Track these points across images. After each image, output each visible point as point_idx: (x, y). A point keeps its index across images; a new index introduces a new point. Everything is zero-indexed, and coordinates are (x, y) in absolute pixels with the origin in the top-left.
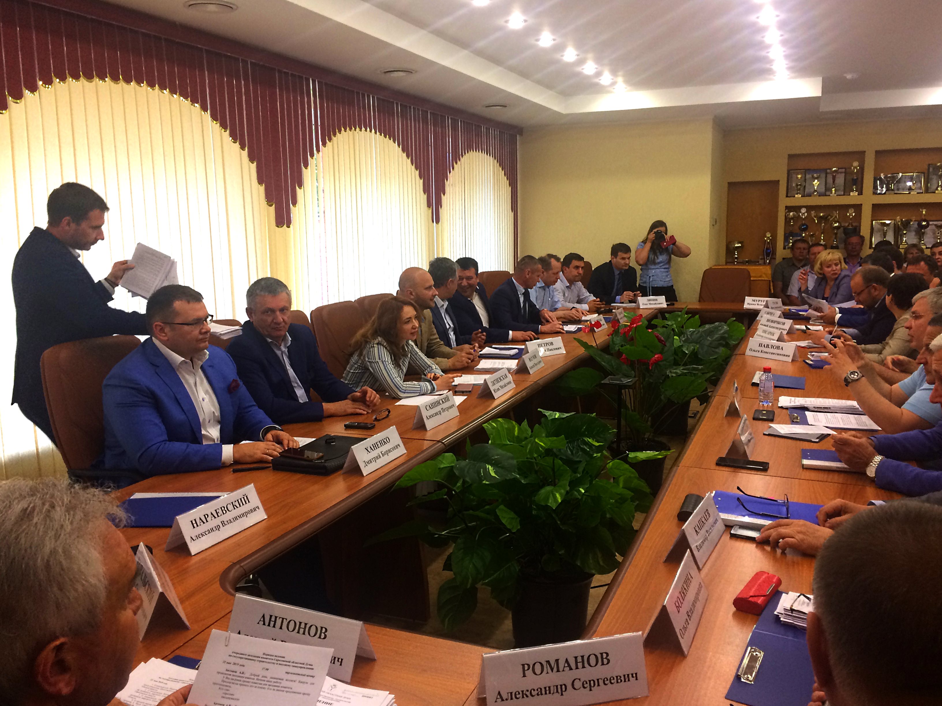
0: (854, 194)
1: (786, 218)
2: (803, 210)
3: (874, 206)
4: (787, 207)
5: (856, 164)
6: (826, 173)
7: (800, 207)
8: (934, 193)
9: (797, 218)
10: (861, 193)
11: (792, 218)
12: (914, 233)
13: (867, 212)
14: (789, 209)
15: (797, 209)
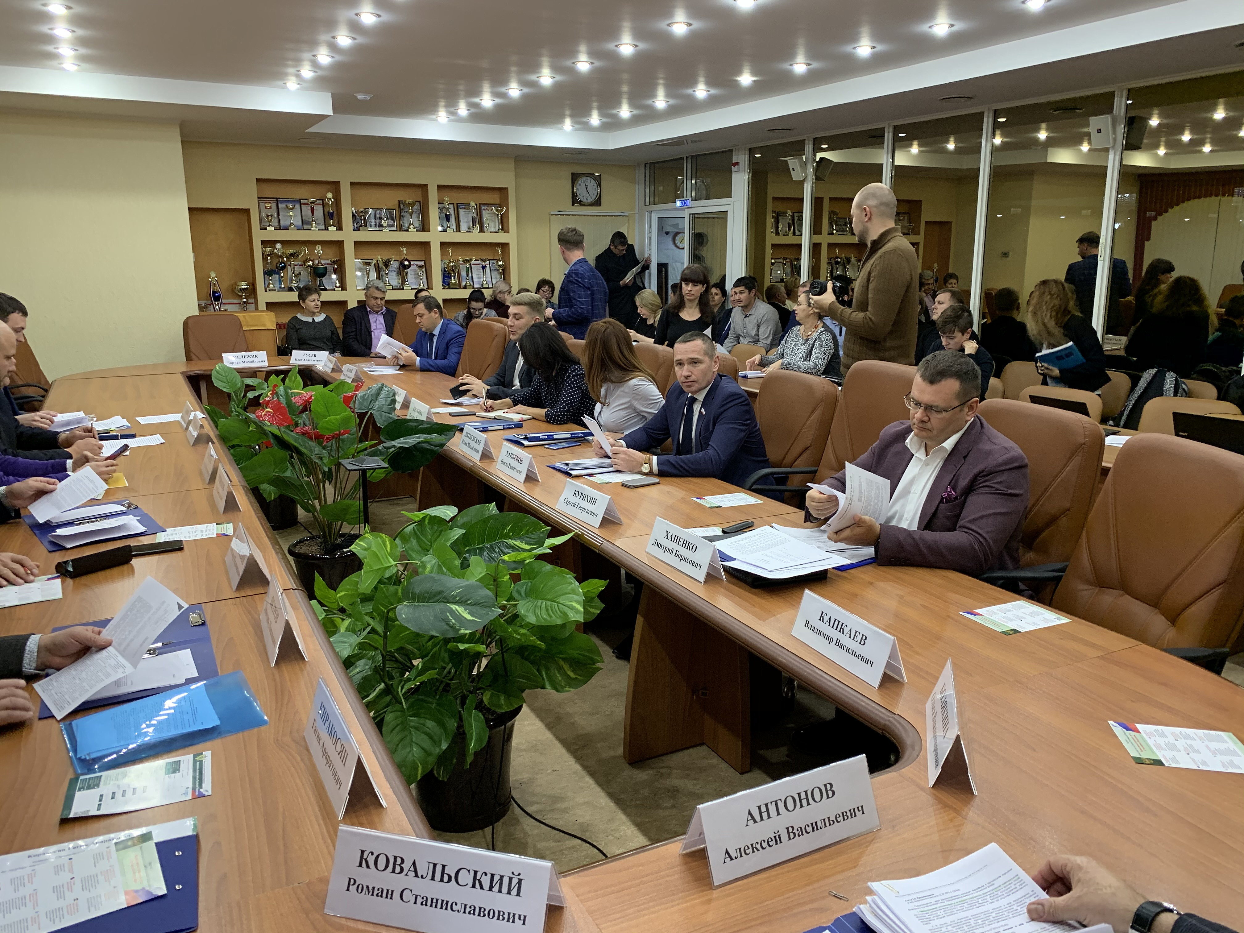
0: (332, 229)
1: (263, 254)
2: (278, 246)
3: (356, 243)
4: (263, 242)
5: (330, 195)
6: (301, 204)
7: (275, 242)
8: (408, 231)
9: (272, 254)
10: (340, 228)
11: (269, 255)
12: (394, 274)
13: (349, 250)
14: (264, 243)
15: (272, 243)
